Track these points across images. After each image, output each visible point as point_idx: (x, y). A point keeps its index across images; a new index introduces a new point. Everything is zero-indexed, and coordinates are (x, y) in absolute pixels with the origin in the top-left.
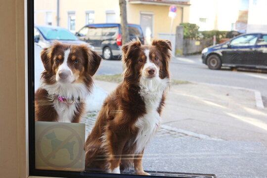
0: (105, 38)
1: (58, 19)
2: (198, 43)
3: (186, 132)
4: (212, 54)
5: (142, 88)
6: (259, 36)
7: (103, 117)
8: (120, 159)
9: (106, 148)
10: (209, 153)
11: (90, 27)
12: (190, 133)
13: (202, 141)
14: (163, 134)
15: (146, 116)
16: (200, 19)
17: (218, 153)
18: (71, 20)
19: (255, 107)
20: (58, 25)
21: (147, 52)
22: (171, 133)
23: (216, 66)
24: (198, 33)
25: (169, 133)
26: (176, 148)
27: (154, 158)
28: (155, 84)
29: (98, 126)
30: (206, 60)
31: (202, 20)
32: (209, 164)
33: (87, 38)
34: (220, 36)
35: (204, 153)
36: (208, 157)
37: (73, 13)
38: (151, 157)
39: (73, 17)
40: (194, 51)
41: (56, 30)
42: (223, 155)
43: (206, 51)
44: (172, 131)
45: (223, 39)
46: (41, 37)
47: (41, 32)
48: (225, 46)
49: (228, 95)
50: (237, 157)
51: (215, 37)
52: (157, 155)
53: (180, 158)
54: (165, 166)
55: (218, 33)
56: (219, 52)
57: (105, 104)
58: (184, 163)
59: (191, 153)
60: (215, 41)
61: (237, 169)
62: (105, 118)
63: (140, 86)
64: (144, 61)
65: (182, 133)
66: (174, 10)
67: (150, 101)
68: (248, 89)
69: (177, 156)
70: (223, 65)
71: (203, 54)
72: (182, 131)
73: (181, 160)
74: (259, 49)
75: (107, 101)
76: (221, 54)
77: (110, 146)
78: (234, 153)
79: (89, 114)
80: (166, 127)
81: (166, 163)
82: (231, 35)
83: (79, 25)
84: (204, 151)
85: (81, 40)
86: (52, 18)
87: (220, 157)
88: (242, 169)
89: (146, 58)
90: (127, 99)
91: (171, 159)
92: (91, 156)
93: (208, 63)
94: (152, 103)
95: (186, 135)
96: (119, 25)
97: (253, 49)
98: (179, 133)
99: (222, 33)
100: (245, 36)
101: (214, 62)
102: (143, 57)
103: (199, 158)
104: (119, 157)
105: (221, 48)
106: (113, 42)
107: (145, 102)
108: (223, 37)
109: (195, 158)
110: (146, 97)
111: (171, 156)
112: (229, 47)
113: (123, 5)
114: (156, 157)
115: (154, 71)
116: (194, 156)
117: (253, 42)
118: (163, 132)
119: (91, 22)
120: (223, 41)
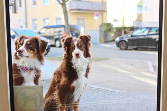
0: (56, 34)
1: (26, 24)
2: (113, 35)
3: (107, 89)
4: (122, 41)
5: (73, 64)
6: (149, 28)
7: (54, 82)
8: (65, 107)
9: (57, 100)
10: (119, 100)
11: (47, 27)
12: (110, 90)
13: (115, 93)
14: (93, 91)
15: (78, 80)
16: (114, 20)
17: (124, 100)
18: (35, 24)
19: (149, 72)
20: (27, 27)
21: (76, 43)
22: (98, 90)
23: (124, 48)
24: (113, 28)
25: (97, 90)
26: (99, 98)
27: (87, 105)
28: (81, 61)
29: (52, 87)
30: (118, 44)
31: (115, 20)
32: (119, 107)
33: (45, 35)
34: (126, 30)
35: (116, 100)
36: (119, 103)
37: (36, 20)
38: (85, 104)
39: (36, 22)
40: (111, 39)
41: (25, 31)
42: (128, 101)
43: (118, 39)
44: (99, 89)
45: (128, 31)
46: (16, 35)
47: (16, 33)
48: (129, 36)
49: (132, 65)
50: (136, 101)
51: (123, 31)
52: (88, 103)
53: (103, 104)
54: (93, 109)
55: (125, 28)
56: (126, 40)
57: (55, 74)
58: (105, 106)
59: (109, 100)
60: (123, 33)
61: (136, 108)
62: (55, 82)
63: (73, 63)
64: (74, 48)
65: (105, 90)
66: (97, 15)
67: (79, 71)
68: (144, 61)
69: (100, 103)
70: (129, 47)
71: (116, 41)
72: (105, 88)
73: (102, 105)
74: (150, 37)
75: (56, 72)
76: (127, 41)
77: (59, 99)
78: (134, 99)
79: (48, 81)
80: (95, 86)
81: (94, 107)
82: (132, 29)
83: (40, 27)
84: (116, 99)
85: (41, 36)
86: (22, 24)
87: (126, 102)
88: (139, 108)
89: (75, 46)
90: (66, 70)
91: (97, 105)
92: (48, 105)
93: (120, 46)
94: (81, 72)
95: (107, 91)
96: (64, 26)
97: (147, 37)
98: (103, 90)
99: (127, 28)
100: (141, 29)
101: (123, 46)
102: (73, 46)
103: (114, 103)
104: (65, 106)
105: (127, 37)
106: (61, 37)
107: (77, 72)
108: (128, 30)
109: (111, 103)
110: (77, 69)
111: (97, 103)
112: (132, 36)
113: (66, 14)
114: (88, 104)
115: (79, 54)
116: (110, 102)
117: (146, 33)
118: (93, 90)
119: (47, 25)
120: (128, 33)
